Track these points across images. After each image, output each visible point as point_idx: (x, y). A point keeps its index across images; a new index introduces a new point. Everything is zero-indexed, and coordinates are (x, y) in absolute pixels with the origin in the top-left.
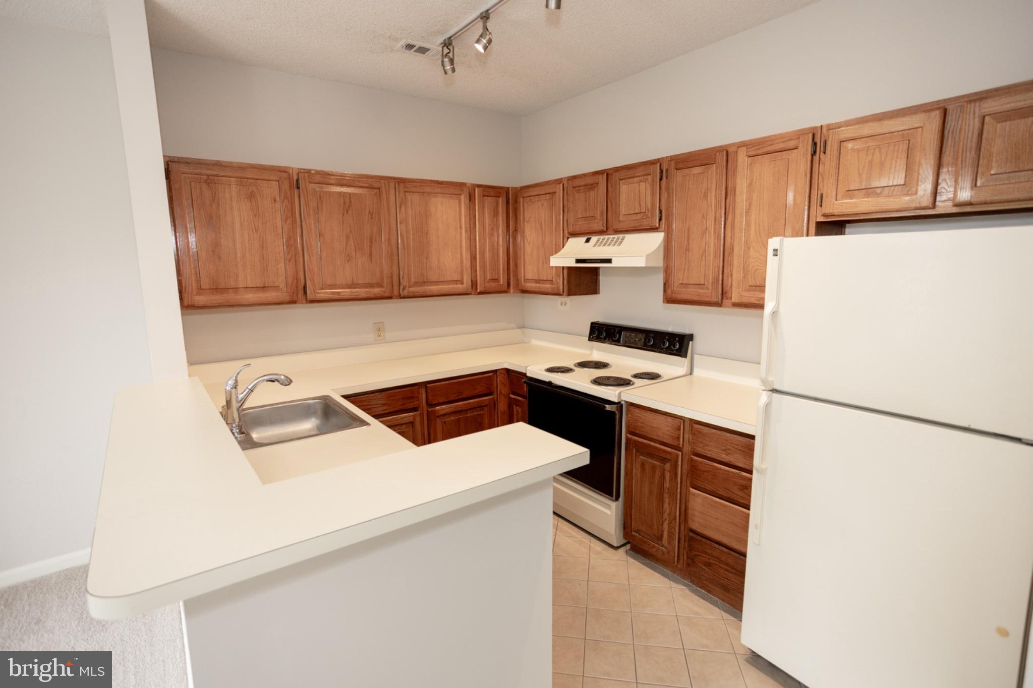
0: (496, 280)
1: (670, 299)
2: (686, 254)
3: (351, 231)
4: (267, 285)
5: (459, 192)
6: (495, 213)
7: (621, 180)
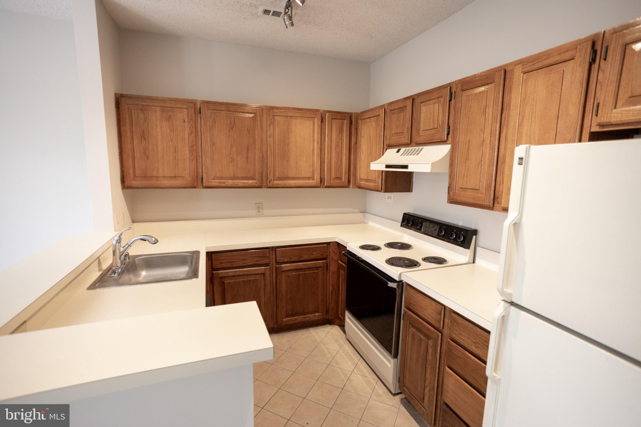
0: (340, 178)
1: (452, 201)
2: (466, 163)
3: (234, 142)
4: (177, 176)
5: (313, 116)
6: (341, 131)
7: (421, 103)
